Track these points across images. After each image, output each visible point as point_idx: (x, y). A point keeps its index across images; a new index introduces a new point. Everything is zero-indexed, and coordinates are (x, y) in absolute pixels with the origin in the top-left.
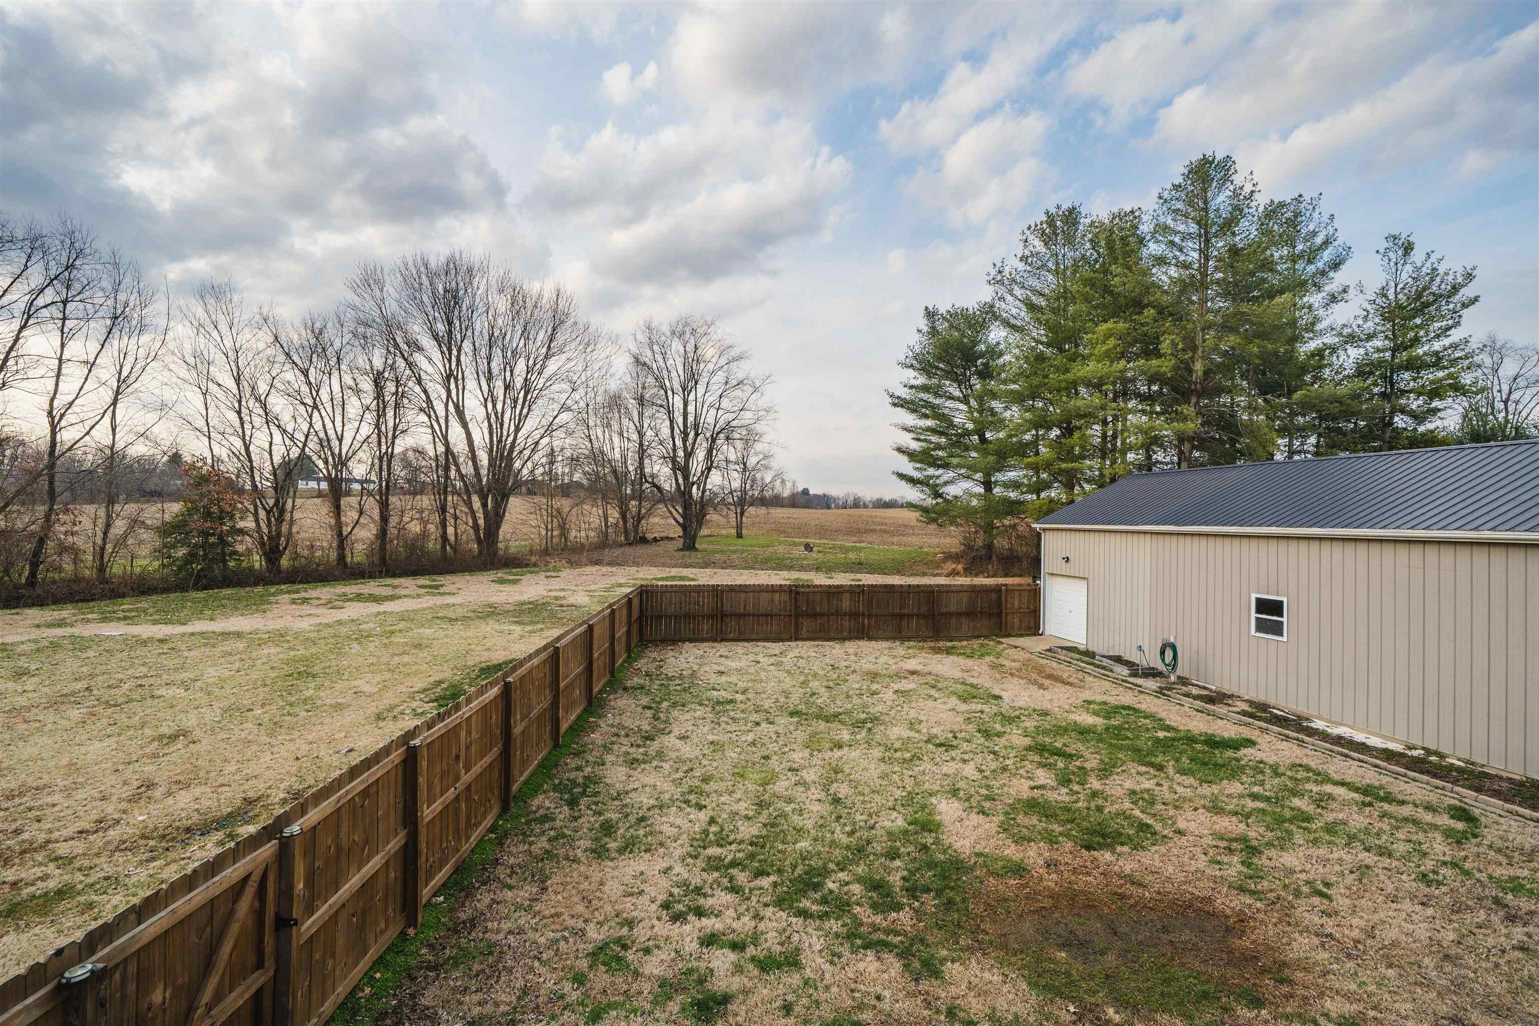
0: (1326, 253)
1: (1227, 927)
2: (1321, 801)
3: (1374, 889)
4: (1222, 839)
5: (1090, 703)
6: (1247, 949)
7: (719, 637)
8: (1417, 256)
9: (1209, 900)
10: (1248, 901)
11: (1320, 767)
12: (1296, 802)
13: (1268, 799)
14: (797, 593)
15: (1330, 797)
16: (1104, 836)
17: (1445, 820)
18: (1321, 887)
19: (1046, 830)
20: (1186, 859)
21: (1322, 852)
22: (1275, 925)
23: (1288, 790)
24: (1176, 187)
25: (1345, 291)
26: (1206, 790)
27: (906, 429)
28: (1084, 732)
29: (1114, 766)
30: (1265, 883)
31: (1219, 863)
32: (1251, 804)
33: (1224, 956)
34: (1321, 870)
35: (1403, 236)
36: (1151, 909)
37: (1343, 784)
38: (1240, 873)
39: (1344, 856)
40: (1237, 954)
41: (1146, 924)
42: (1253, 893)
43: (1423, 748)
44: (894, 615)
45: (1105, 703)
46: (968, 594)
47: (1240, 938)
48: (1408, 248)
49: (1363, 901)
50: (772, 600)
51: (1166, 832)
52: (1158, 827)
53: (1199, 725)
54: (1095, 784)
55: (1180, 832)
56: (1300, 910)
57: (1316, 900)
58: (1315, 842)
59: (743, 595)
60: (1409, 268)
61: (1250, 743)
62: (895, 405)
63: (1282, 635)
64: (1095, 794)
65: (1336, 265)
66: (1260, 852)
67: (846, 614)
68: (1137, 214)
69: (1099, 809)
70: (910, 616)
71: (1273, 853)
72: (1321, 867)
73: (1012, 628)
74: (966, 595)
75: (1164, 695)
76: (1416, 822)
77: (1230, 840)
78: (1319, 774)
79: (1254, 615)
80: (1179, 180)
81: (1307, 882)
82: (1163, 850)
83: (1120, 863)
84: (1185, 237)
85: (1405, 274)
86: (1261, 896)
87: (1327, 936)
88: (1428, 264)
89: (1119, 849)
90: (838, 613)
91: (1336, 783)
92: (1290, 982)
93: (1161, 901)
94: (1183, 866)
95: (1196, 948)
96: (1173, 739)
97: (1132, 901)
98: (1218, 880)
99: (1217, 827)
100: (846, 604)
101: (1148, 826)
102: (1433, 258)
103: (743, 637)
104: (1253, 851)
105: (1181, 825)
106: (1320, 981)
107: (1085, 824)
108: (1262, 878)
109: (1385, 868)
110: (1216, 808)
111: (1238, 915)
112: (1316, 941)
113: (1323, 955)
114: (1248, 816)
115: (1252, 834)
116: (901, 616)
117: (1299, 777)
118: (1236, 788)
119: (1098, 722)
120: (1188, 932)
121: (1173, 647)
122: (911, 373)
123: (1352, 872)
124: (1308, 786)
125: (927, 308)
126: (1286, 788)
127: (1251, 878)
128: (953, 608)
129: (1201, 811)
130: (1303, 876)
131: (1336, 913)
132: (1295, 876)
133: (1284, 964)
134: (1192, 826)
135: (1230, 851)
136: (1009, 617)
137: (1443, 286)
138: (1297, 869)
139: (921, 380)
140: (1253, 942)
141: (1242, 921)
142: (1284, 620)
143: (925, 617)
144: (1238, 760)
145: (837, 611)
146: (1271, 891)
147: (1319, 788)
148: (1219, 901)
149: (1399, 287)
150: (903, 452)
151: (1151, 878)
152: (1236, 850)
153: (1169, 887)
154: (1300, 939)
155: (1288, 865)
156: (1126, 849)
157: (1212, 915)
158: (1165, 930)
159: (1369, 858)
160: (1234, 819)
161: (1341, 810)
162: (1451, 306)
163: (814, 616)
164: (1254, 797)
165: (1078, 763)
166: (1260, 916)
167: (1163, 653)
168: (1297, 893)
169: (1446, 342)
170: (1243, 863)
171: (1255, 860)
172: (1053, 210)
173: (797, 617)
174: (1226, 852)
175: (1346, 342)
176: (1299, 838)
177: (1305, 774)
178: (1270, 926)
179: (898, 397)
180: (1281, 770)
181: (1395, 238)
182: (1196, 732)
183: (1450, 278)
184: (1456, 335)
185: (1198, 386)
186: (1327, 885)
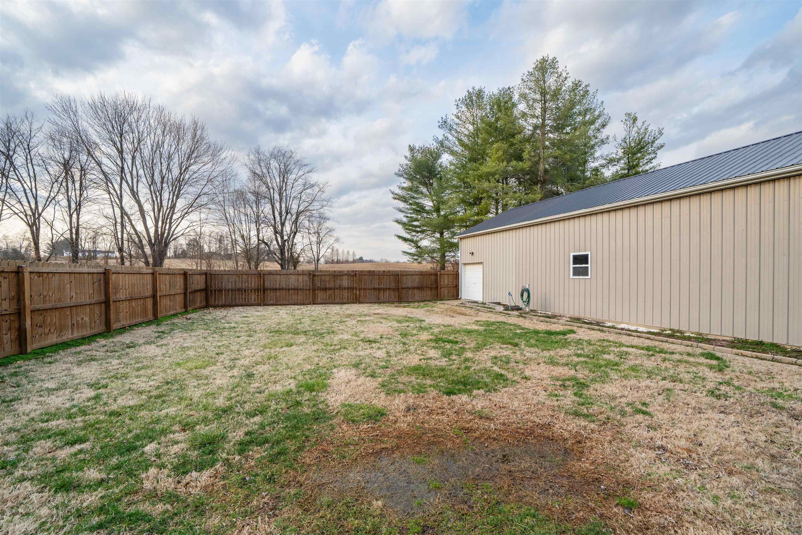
0: (599, 121)
1: (566, 450)
2: (622, 355)
3: (681, 404)
4: (558, 380)
5: (478, 321)
6: (588, 471)
7: (263, 303)
8: (639, 123)
9: (548, 426)
10: (583, 424)
11: (616, 340)
12: (606, 356)
13: (588, 356)
14: (314, 276)
15: (627, 353)
16: (465, 385)
17: (702, 360)
18: (640, 407)
19: (418, 384)
20: (530, 395)
21: (633, 382)
22: (610, 442)
23: (599, 352)
24: (531, 74)
25: (608, 138)
26: (546, 354)
27: (401, 211)
28: (469, 332)
29: (485, 345)
30: (595, 407)
31: (556, 395)
32: (576, 359)
33: (565, 482)
34: (636, 394)
35: (633, 114)
36: (495, 439)
37: (633, 347)
38: (573, 402)
39: (650, 384)
40: (578, 478)
41: (487, 454)
42: (586, 416)
43: (670, 330)
44: (375, 289)
45: (488, 321)
46: (418, 276)
47: (579, 460)
48: (635, 120)
49: (677, 414)
50: (298, 280)
51: (515, 378)
52: (510, 376)
53: (542, 327)
54: (469, 355)
55: (526, 378)
56: (629, 426)
57: (640, 417)
58: (626, 377)
59: (278, 276)
60: (635, 129)
61: (573, 332)
62: (395, 198)
63: (588, 275)
64: (466, 360)
65: (604, 126)
66: (588, 386)
67: (345, 289)
68: (511, 90)
69: (467, 368)
70: (385, 289)
71: (598, 386)
72: (635, 392)
73: (444, 296)
74: (417, 277)
75: (522, 317)
76: (686, 362)
77: (564, 380)
78: (616, 343)
79: (572, 266)
80: (531, 70)
81: (628, 404)
82: (512, 390)
83: (474, 403)
84: (535, 100)
85: (634, 133)
86: (595, 418)
87: (659, 448)
88: (643, 128)
89: (475, 392)
90: (341, 288)
91: (628, 347)
92: (641, 507)
93: (504, 431)
94: (527, 400)
95: (535, 476)
96: (526, 333)
97: (477, 434)
98: (556, 408)
99: (554, 373)
100: (345, 282)
101: (501, 375)
102: (645, 125)
103: (279, 303)
104: (583, 385)
105: (528, 373)
106: (672, 501)
107: (451, 378)
108: (592, 404)
109: (682, 390)
110: (552, 362)
111: (575, 437)
112: (652, 454)
113: (664, 469)
114: (575, 366)
115: (580, 376)
116: (379, 289)
117: (604, 345)
118: (565, 352)
119: (481, 328)
120: (528, 459)
121: (528, 291)
122: (402, 180)
123: (659, 394)
124: (611, 349)
125: (410, 146)
126: (597, 351)
127: (583, 404)
128: (410, 285)
129: (542, 364)
130: (623, 400)
131: (660, 427)
132: (617, 401)
133: (627, 484)
134: (536, 374)
135: (564, 386)
136: (442, 290)
137: (650, 138)
138: (618, 395)
139: (407, 184)
140: (593, 463)
141: (579, 442)
142: (589, 265)
143: (394, 290)
144: (566, 340)
145: (340, 287)
146: (601, 413)
147: (618, 349)
148: (557, 426)
149: (631, 138)
150: (399, 223)
151: (499, 412)
152: (569, 386)
153: (513, 418)
154: (638, 455)
155: (610, 393)
156: (482, 391)
157: (551, 439)
158: (505, 459)
159: (668, 385)
160: (566, 367)
161: (636, 360)
162: (653, 149)
163: (325, 289)
164: (579, 356)
165: (461, 346)
166: (595, 436)
167: (522, 295)
168: (623, 414)
169: (651, 165)
170: (575, 394)
171: (585, 392)
172: (471, 90)
173: (314, 290)
174: (562, 388)
175: (609, 163)
176: (613, 375)
177: (608, 344)
178: (606, 445)
179: (396, 194)
180: (593, 342)
181: (629, 115)
182: (540, 329)
183: (653, 133)
184: (655, 162)
185: (542, 178)
186: (644, 404)
